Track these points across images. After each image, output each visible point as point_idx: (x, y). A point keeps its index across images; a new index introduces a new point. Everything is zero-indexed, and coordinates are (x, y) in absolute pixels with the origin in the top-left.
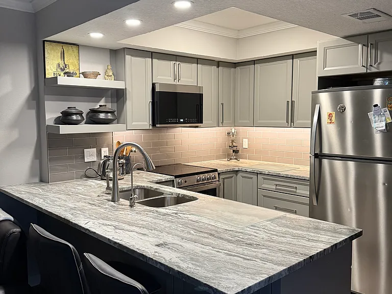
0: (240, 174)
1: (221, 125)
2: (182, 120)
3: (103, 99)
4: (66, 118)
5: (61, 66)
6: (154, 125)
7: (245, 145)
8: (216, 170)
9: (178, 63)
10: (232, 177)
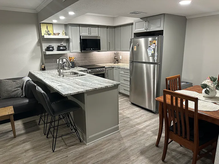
0: (114, 68)
1: (109, 50)
2: (92, 49)
3: (63, 42)
4: (48, 49)
5: (47, 31)
6: (81, 51)
7: (121, 58)
8: (105, 67)
9: (90, 28)
10: (111, 69)
